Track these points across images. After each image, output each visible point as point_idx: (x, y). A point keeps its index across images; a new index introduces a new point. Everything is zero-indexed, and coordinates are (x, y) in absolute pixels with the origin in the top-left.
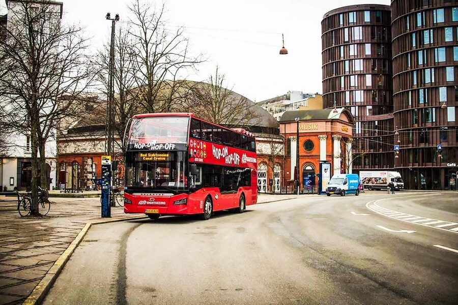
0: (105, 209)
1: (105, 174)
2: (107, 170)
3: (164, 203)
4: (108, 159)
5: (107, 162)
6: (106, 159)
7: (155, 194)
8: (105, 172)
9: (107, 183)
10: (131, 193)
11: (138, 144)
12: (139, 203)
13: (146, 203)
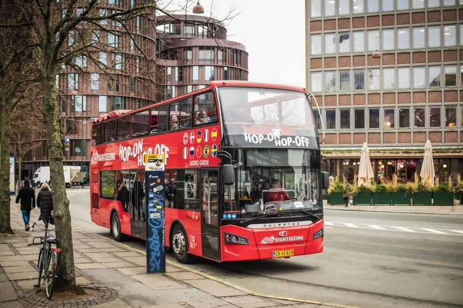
0: (156, 257)
1: (155, 190)
2: (159, 181)
3: (301, 238)
4: (161, 161)
5: (158, 165)
6: (155, 161)
7: (287, 224)
8: (155, 186)
9: (160, 207)
10: (245, 225)
11: (251, 135)
12: (263, 242)
13: (275, 240)
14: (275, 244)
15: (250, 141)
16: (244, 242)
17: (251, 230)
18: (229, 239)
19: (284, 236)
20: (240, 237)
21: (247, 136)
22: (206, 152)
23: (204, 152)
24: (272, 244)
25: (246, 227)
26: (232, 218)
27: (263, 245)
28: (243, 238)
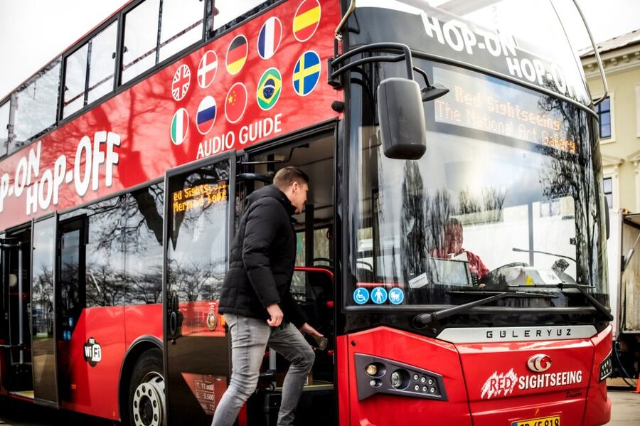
7: (544, 330)
10: (434, 327)
11: (441, 24)
12: (487, 390)
13: (518, 383)
14: (519, 396)
15: (441, 40)
16: (428, 388)
17: (448, 347)
18: (377, 381)
19: (541, 369)
20: (418, 373)
21: (431, 21)
22: (268, 93)
23: (260, 94)
24: (509, 397)
25: (434, 336)
26: (388, 302)
27: (485, 399)
28: (426, 375)
